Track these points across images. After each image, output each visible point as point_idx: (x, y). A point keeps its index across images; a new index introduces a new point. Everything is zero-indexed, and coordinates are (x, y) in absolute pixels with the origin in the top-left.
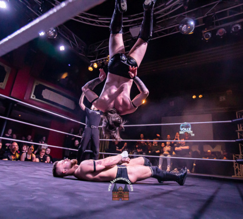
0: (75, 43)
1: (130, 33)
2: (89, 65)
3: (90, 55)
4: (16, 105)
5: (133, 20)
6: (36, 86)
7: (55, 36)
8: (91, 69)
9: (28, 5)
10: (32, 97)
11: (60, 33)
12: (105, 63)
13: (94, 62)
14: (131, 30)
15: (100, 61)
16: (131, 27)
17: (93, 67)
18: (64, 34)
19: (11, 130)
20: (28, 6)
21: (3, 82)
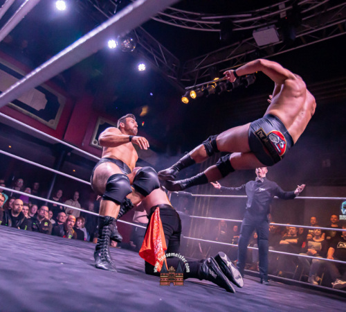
0: (163, 59)
1: (253, 40)
2: (182, 94)
3: (184, 77)
4: (69, 154)
5: (260, 17)
6: (100, 126)
7: (132, 48)
8: (185, 100)
9: (96, 4)
10: (93, 143)
11: (140, 44)
12: (209, 90)
13: (190, 90)
14: (256, 35)
15: (200, 87)
16: (256, 29)
17: (188, 97)
18: (146, 46)
19: (61, 192)
20: (95, 6)
21: (54, 118)
